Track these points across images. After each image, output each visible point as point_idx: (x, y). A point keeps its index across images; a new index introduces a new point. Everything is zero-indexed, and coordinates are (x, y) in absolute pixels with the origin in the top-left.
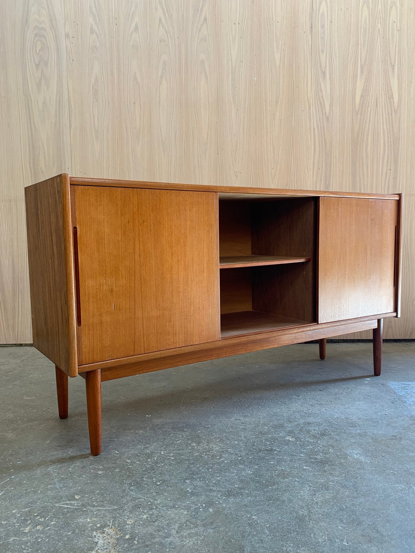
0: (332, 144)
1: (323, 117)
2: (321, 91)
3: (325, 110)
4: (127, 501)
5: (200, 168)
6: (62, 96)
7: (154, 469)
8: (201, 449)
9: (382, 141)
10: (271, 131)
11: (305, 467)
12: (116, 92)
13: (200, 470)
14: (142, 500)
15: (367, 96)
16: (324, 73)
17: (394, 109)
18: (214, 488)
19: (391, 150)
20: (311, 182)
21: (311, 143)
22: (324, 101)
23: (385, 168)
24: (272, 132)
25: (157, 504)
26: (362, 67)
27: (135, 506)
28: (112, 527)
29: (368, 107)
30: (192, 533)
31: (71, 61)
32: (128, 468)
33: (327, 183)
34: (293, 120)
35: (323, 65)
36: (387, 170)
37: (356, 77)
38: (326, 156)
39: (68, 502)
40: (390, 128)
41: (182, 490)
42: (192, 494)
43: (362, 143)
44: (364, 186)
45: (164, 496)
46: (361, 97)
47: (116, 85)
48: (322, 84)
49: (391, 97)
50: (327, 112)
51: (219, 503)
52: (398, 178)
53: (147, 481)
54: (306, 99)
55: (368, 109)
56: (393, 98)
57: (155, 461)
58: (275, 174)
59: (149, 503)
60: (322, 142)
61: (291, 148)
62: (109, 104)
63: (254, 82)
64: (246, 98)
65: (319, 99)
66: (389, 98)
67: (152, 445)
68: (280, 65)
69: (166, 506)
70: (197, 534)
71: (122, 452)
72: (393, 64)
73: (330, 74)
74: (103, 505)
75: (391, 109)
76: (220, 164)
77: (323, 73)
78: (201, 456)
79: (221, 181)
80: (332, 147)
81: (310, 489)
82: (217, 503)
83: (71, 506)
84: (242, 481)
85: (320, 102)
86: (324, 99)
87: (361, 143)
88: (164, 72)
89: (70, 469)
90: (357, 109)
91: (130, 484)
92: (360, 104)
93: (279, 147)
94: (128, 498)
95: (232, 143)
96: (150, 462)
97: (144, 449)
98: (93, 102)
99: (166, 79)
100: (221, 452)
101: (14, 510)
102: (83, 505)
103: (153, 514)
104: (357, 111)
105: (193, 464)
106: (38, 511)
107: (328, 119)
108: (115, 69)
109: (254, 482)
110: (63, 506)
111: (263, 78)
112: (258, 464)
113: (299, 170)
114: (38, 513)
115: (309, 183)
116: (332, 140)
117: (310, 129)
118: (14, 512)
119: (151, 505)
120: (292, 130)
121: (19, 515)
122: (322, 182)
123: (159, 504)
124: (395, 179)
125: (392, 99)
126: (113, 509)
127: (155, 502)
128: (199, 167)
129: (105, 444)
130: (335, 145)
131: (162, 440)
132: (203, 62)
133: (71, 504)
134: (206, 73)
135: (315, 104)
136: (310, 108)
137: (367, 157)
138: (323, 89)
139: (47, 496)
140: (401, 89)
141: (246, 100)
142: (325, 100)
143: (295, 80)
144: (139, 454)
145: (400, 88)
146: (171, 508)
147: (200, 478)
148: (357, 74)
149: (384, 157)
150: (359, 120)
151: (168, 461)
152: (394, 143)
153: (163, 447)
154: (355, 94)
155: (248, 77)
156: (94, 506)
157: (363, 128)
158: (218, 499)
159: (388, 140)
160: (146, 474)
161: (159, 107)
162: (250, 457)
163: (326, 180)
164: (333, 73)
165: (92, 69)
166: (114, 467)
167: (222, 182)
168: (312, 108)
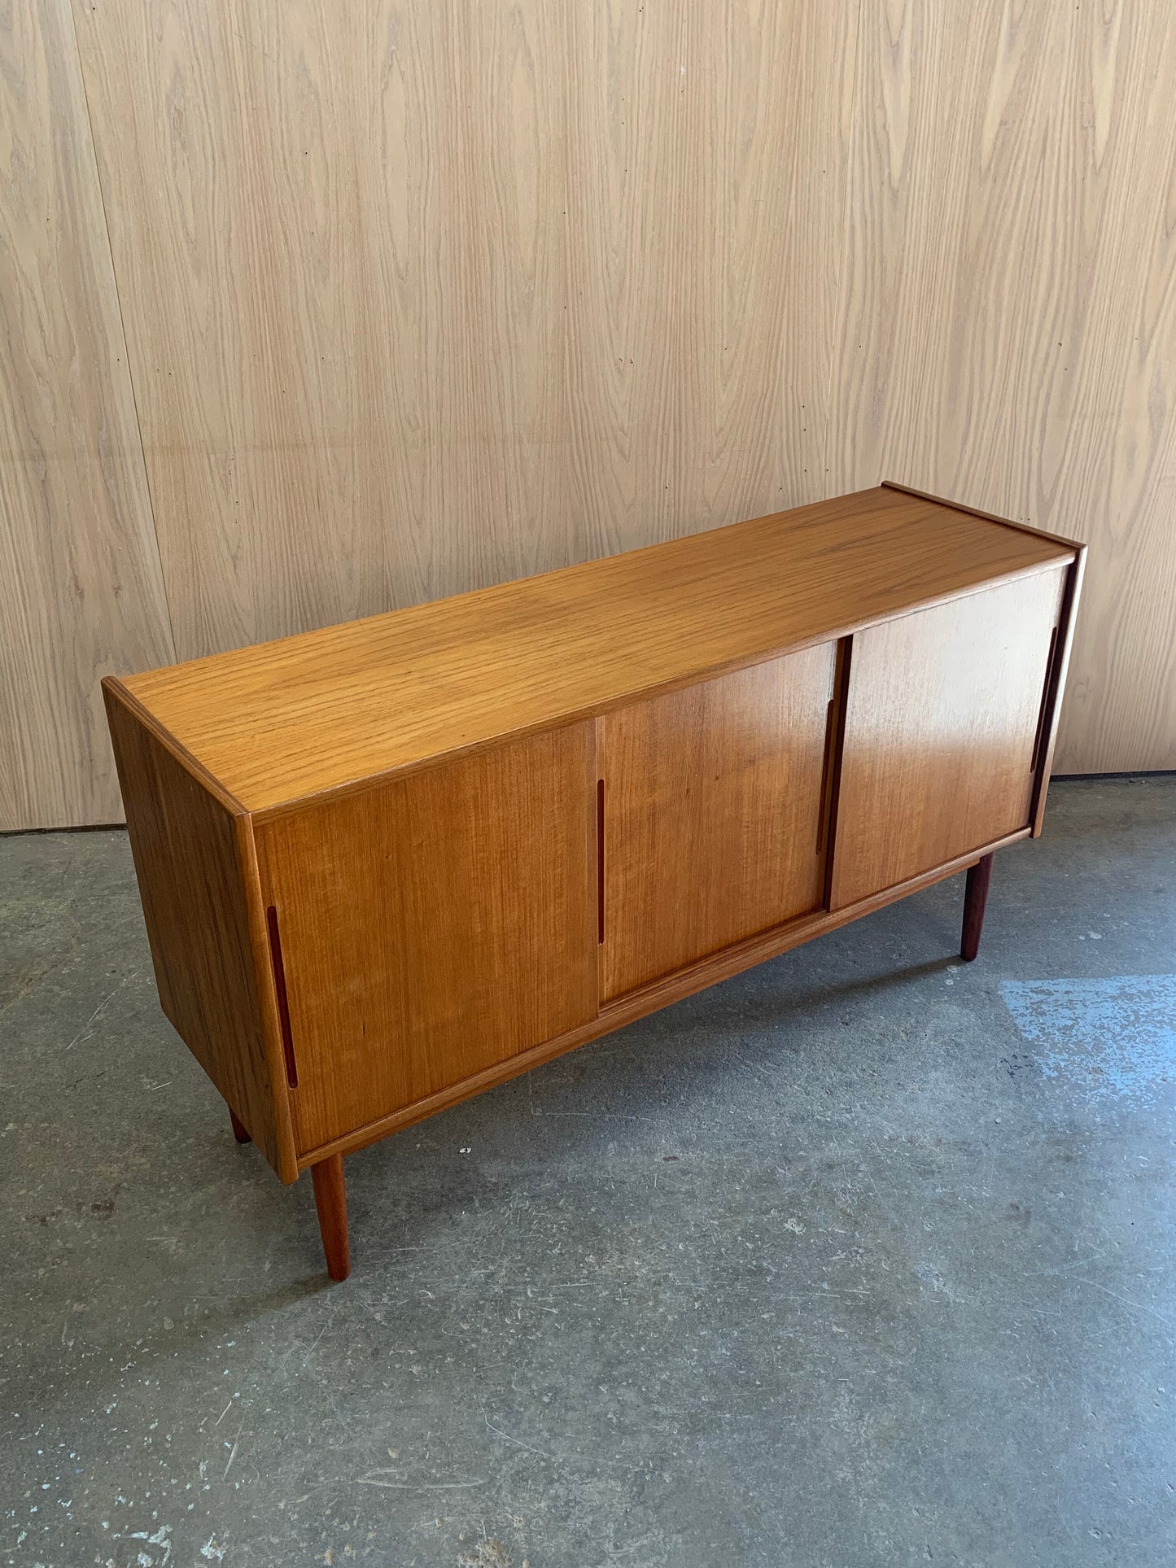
0: (901, 273)
1: (881, 190)
2: (882, 106)
3: (889, 167)
4: (497, 1460)
5: (513, 350)
6: (73, 132)
7: (525, 1353)
8: (610, 1273)
9: (1047, 263)
10: (724, 238)
11: (835, 1329)
12: (245, 120)
13: (622, 1352)
14: (526, 1454)
15: (1017, 122)
16: (895, 48)
17: (1094, 165)
18: (661, 1409)
19: (1069, 286)
20: (832, 385)
21: (841, 270)
22: (888, 140)
23: (1045, 340)
24: (727, 239)
25: (559, 1466)
26: (1013, 25)
27: (517, 1473)
28: (488, 1540)
29: (1018, 158)
30: (643, 1546)
31: (88, 12)
32: (471, 1351)
33: (880, 386)
34: (793, 202)
35: (895, 22)
36: (1050, 344)
37: (993, 62)
38: (881, 309)
39: (379, 1471)
40: (1073, 222)
41: (597, 1418)
42: (623, 1430)
43: (987, 268)
44: (982, 392)
45: (566, 1438)
46: (1001, 124)
47: (242, 94)
48: (887, 84)
49: (1087, 126)
50: (896, 174)
51: (680, 1456)
52: (1079, 369)
53: (521, 1393)
54: (835, 133)
55: (1015, 164)
56: (1094, 127)
57: (521, 1321)
58: (732, 365)
59: (543, 1464)
60: (873, 268)
61: (782, 287)
62: (224, 156)
63: (677, 79)
64: (651, 133)
65: (875, 133)
66: (1083, 128)
67: (500, 1266)
68: (760, 22)
69: (578, 1471)
70: (654, 1549)
71: (443, 1294)
72: (1107, 17)
73: (914, 52)
74: (454, 1477)
75: (1085, 162)
76: (573, 338)
77: (893, 47)
78: (614, 1301)
79: (575, 387)
80: (900, 282)
81: (851, 1400)
82: (675, 1454)
83: (389, 1481)
84: (714, 1382)
85: (877, 143)
86: (888, 134)
87: (984, 269)
88: (393, 48)
89: (349, 1362)
90: (984, 163)
91: (488, 1405)
92: (994, 149)
93: (746, 283)
94: (498, 1452)
95: (609, 276)
96: (512, 1326)
97: (487, 1283)
98: (174, 151)
99: (402, 74)
100: (655, 1284)
101: (280, 1501)
102: (413, 1479)
103: (557, 1497)
104: (984, 168)
105: (602, 1329)
106: (330, 1501)
107: (895, 194)
108: (236, 39)
109: (737, 1383)
110: (373, 1483)
111: (708, 66)
112: (737, 1324)
113: (801, 350)
114: (331, 1508)
115: (827, 388)
116: (903, 260)
117: (841, 226)
118: (282, 1505)
119: (546, 1468)
120: (788, 231)
121: (296, 1516)
122: (866, 380)
123: (562, 1466)
124: (1069, 370)
125: (1090, 130)
126: (475, 1487)
127: (553, 1460)
128: (510, 348)
129: (398, 1268)
130: (910, 276)
131: (518, 1246)
132: (520, 12)
133: (389, 1478)
134: (528, 53)
135: (861, 149)
136: (844, 161)
137: (998, 309)
138: (887, 105)
139: (332, 1453)
140: (1122, 100)
141: (651, 140)
142: (892, 136)
143: (804, 72)
144: (482, 1299)
145: (1118, 97)
146: (588, 1477)
147: (628, 1375)
148: (996, 51)
149: (1045, 310)
150: (986, 198)
151: (548, 1323)
152: (1079, 267)
153: (525, 1271)
154: (983, 117)
155: (659, 63)
156: (436, 1481)
157: (997, 222)
158: (675, 1441)
159: (1064, 256)
160: (513, 1371)
161: (384, 166)
162: (718, 1300)
163: (877, 377)
164: (922, 49)
165: (160, 39)
166: (439, 1352)
167: (577, 391)
168: (850, 161)
